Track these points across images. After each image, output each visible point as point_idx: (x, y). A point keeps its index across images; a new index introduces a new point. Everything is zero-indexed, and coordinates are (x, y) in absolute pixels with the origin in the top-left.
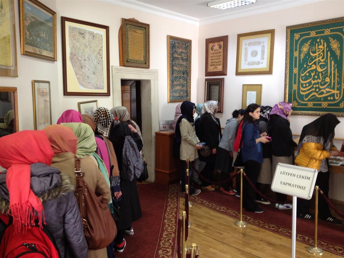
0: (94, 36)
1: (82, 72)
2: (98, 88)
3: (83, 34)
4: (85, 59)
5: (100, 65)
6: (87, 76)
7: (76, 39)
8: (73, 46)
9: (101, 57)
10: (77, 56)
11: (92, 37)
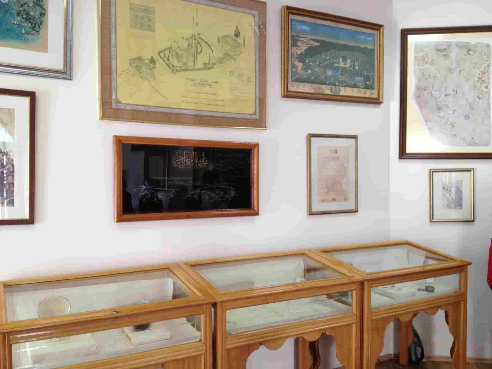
0: (469, 50)
1: (439, 116)
2: (476, 145)
3: (445, 49)
4: (448, 93)
5: (481, 101)
6: (451, 124)
7: (429, 61)
8: (423, 73)
9: (486, 85)
10: (431, 89)
11: (464, 51)
